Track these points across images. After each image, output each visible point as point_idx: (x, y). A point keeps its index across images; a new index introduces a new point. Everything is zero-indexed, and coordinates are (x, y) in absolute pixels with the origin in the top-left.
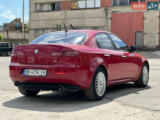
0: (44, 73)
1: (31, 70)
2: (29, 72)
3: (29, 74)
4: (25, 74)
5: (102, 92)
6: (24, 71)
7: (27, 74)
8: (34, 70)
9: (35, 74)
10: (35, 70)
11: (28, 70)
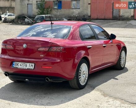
0: (32, 66)
1: (20, 63)
2: (18, 65)
3: (18, 66)
4: (15, 66)
5: (85, 81)
6: (14, 63)
7: (16, 66)
8: (22, 63)
9: (23, 67)
10: (24, 63)
11: (17, 63)
